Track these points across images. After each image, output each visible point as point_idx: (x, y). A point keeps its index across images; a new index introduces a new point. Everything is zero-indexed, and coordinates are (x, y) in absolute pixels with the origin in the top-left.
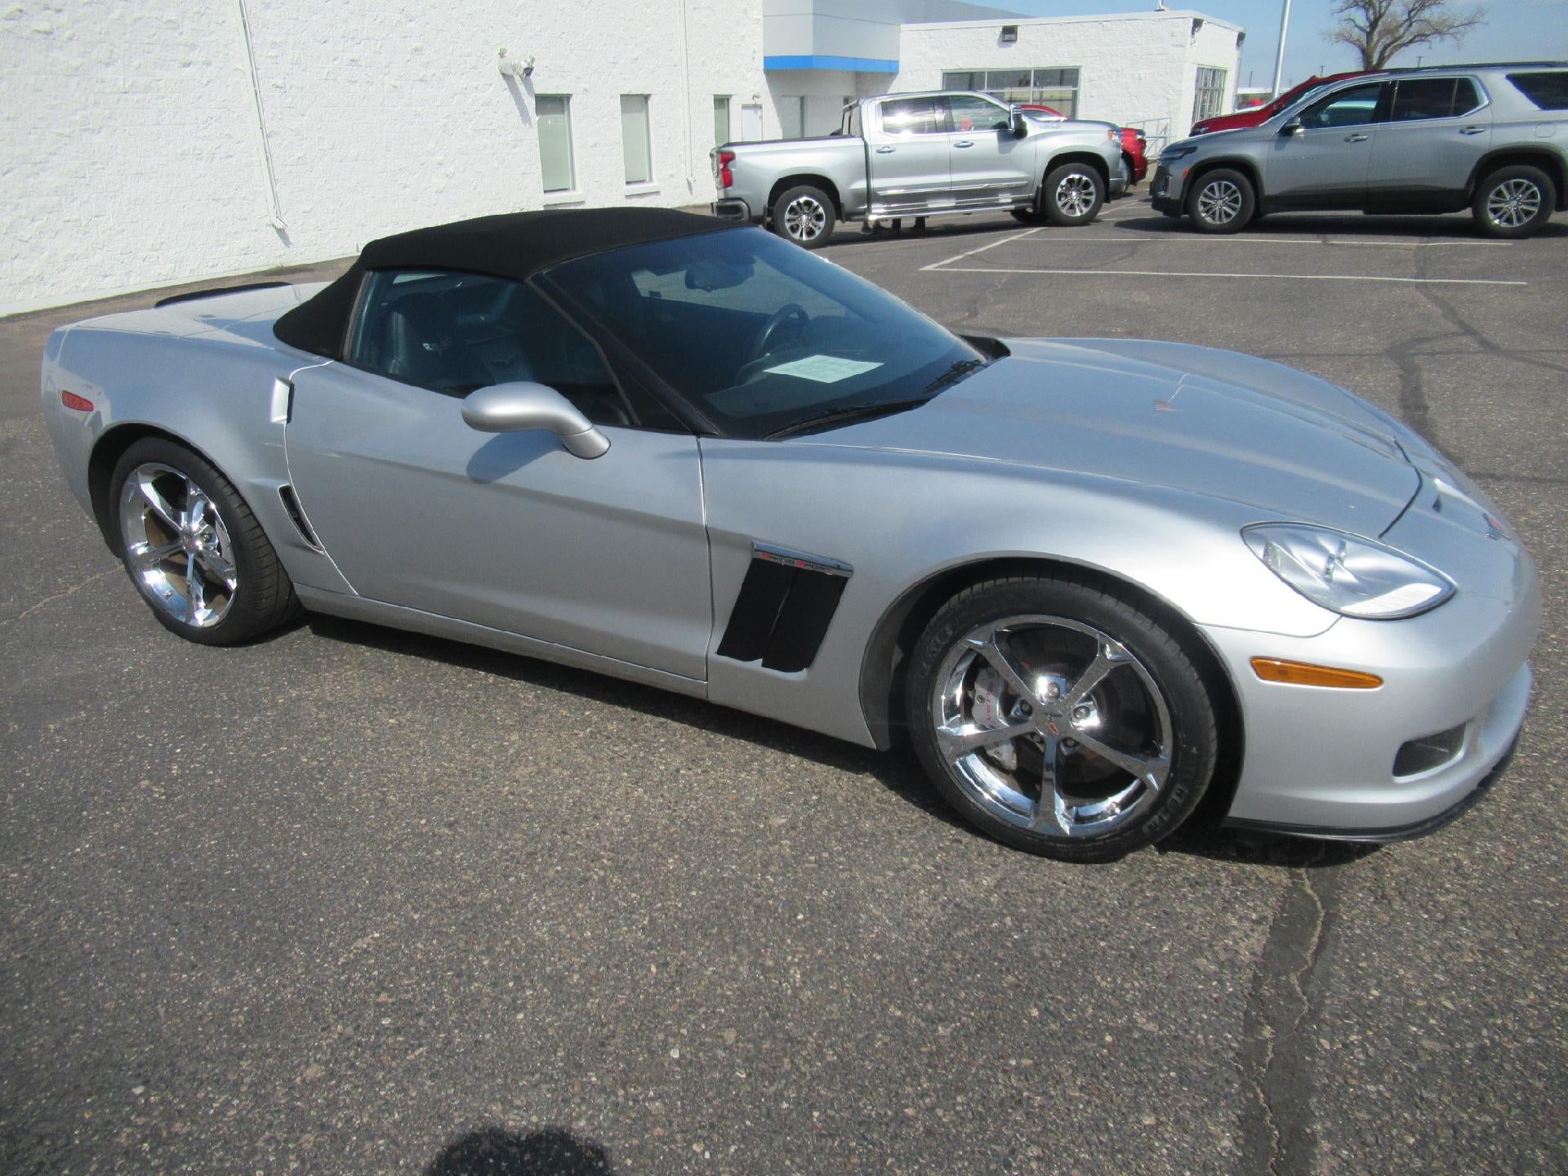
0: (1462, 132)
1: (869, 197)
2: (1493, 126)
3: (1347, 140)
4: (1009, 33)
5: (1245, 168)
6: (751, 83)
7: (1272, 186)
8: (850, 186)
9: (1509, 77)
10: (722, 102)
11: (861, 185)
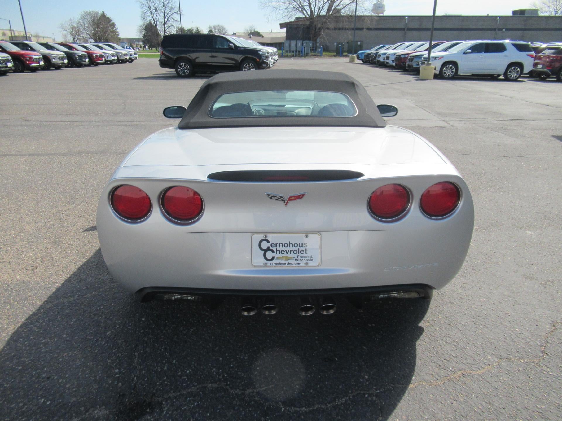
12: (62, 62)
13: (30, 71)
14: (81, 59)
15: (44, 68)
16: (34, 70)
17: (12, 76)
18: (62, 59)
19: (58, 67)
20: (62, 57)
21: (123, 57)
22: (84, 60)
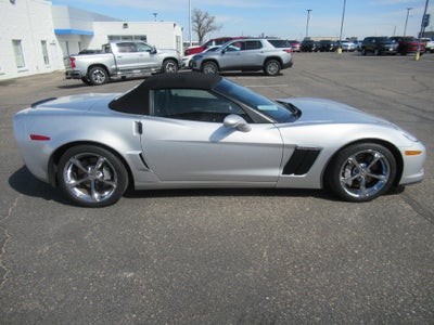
0: (260, 53)
1: (117, 70)
2: (266, 51)
4: (126, 25)
5: (214, 61)
6: (52, 37)
8: (111, 67)
9: (268, 41)
10: (43, 42)
11: (114, 67)
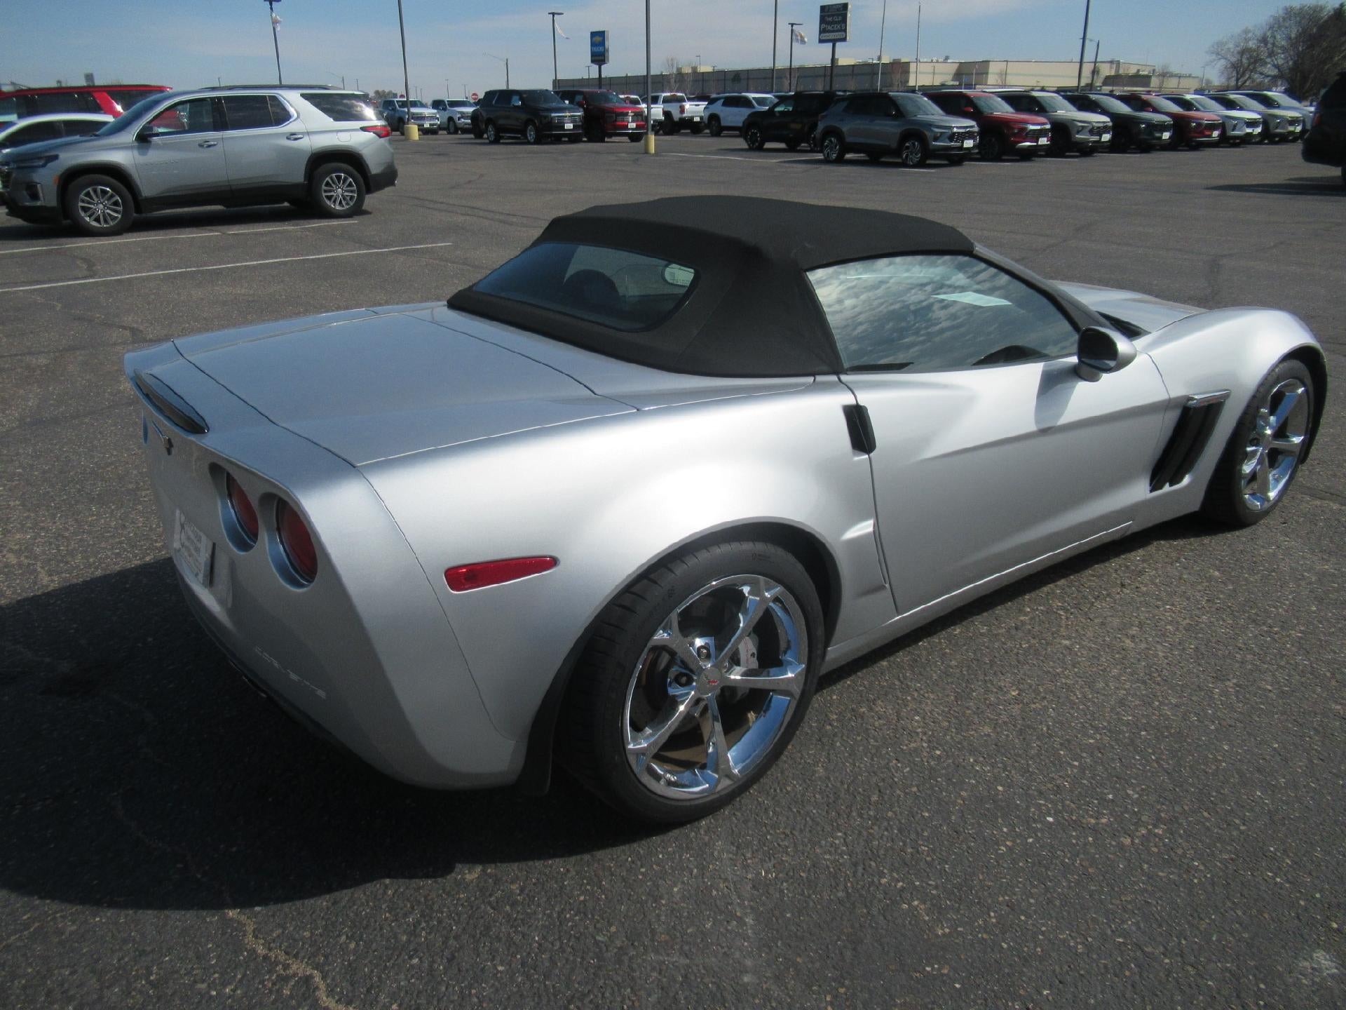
0: (288, 138)
2: (308, 133)
3: (201, 146)
7: (147, 191)
9: (303, 95)
12: (1095, 138)
13: (1018, 158)
14: (1151, 134)
15: (1050, 152)
16: (1028, 155)
17: (971, 169)
18: (1100, 131)
19: (1086, 151)
20: (1099, 128)
21: (1283, 128)
22: (1158, 135)
